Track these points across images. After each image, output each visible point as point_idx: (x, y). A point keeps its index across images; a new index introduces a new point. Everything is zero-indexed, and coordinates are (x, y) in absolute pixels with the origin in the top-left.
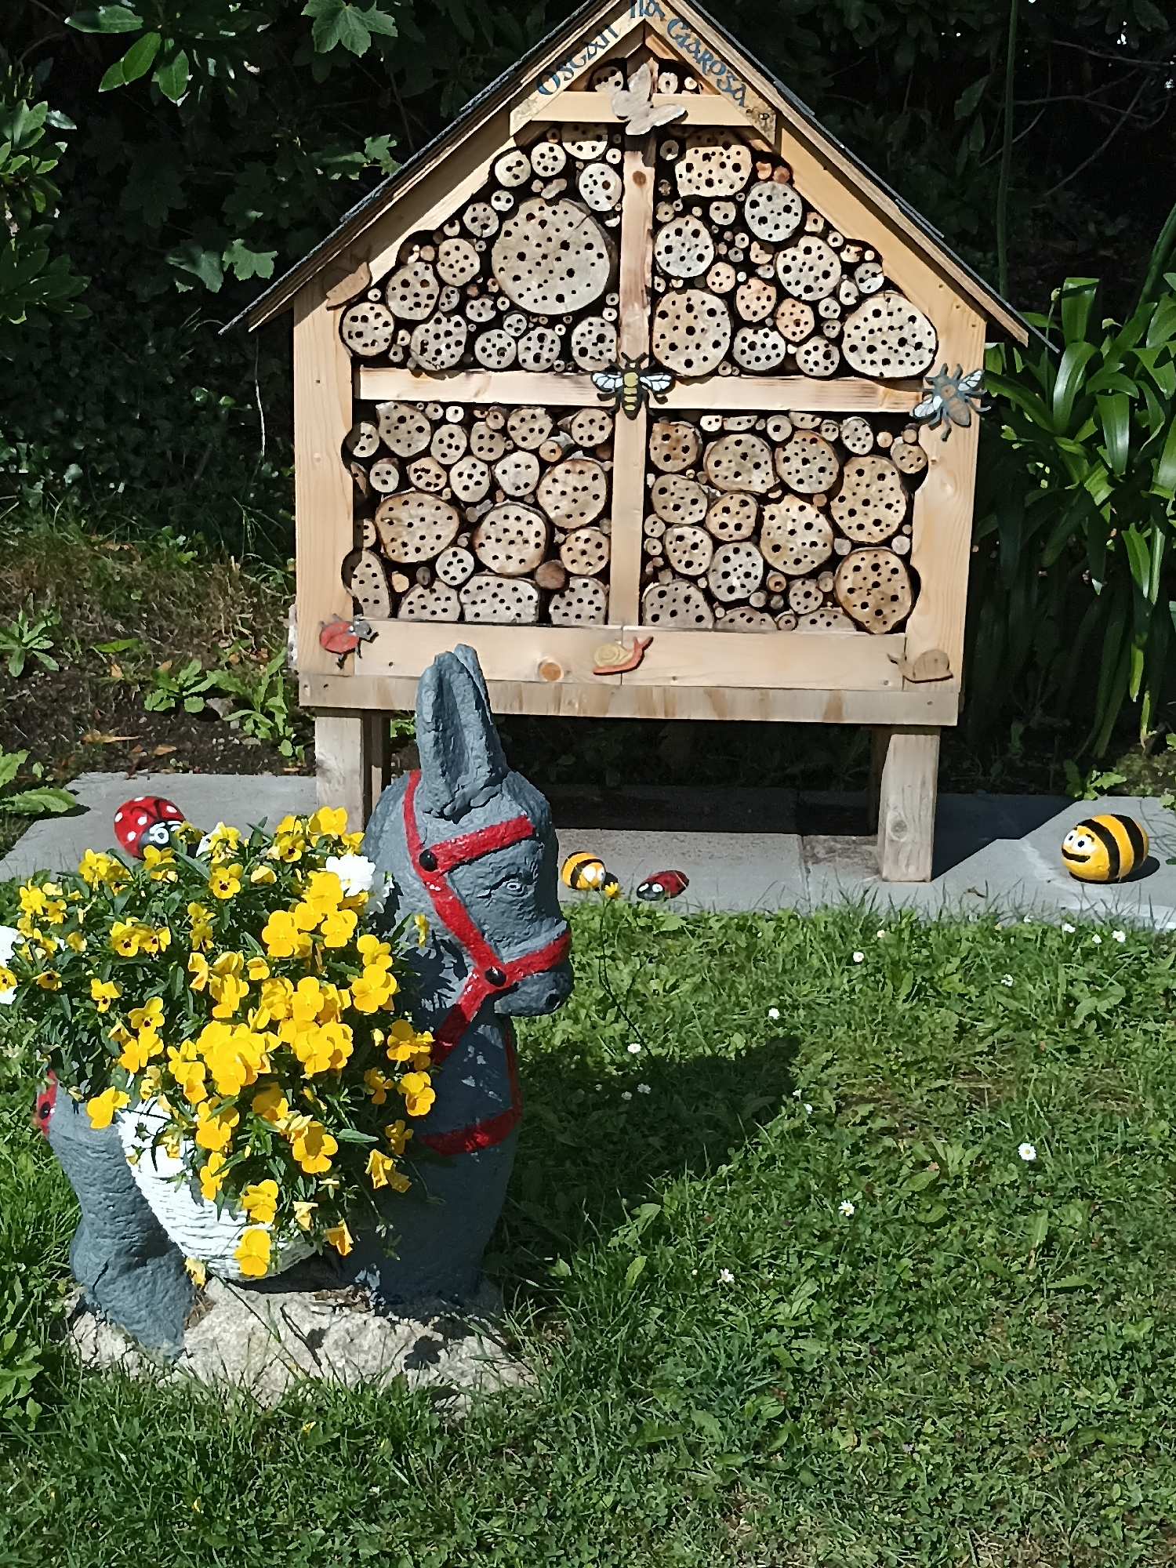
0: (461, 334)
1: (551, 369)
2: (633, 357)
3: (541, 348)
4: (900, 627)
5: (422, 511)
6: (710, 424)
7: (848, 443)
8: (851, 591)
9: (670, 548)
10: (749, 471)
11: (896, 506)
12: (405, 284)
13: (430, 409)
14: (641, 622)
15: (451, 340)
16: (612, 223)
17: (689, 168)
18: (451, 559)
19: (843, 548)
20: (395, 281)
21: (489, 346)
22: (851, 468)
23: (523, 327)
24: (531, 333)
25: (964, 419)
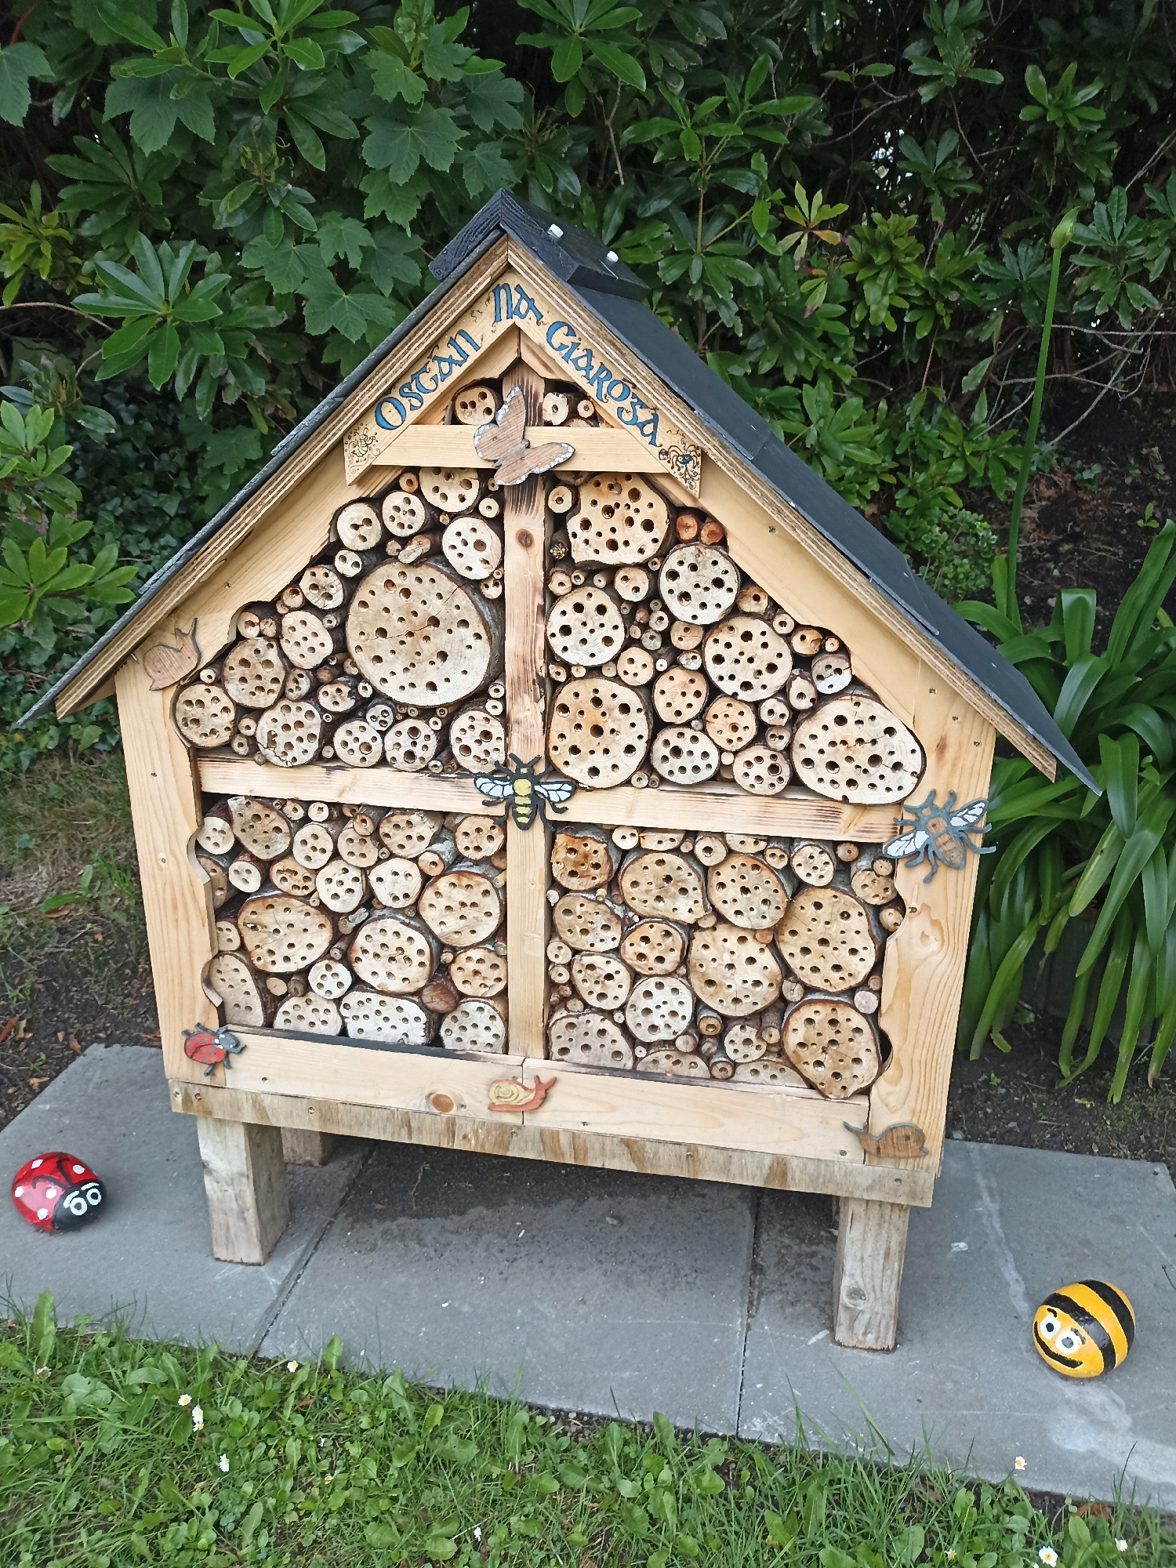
0: (314, 726)
1: (426, 768)
3: (414, 744)
4: (866, 1092)
5: (290, 917)
6: (624, 840)
7: (801, 873)
8: (802, 1045)
9: (579, 977)
10: (673, 897)
11: (862, 954)
12: (245, 663)
13: (289, 808)
14: (548, 1057)
15: (302, 732)
16: (493, 592)
17: (586, 525)
18: (324, 972)
19: (794, 993)
20: (233, 659)
21: (349, 739)
22: (805, 901)
23: (390, 720)
24: (399, 727)
25: (958, 860)
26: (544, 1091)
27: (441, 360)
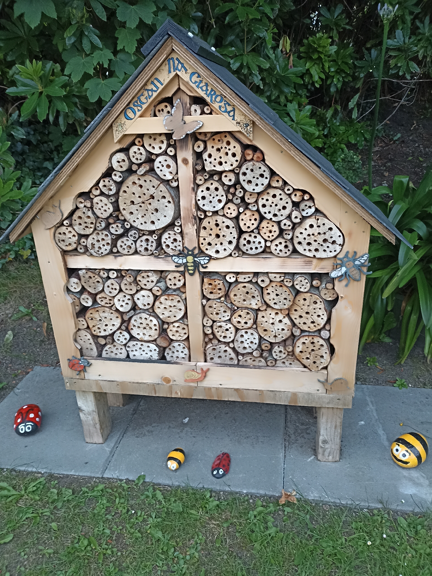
0: (109, 240)
1: (152, 254)
2: (190, 249)
3: (148, 245)
4: (326, 368)
5: (106, 315)
6: (231, 279)
7: (297, 287)
8: (301, 352)
9: (216, 331)
10: (250, 299)
11: (322, 317)
12: (80, 218)
13: (101, 273)
14: (206, 361)
15: (104, 243)
16: (175, 184)
17: (210, 156)
18: (119, 335)
19: (297, 333)
20: (75, 217)
21: (123, 244)
22: (300, 297)
23: (137, 236)
24: (141, 239)
25: (358, 278)
26: (205, 373)
27: (148, 90)
